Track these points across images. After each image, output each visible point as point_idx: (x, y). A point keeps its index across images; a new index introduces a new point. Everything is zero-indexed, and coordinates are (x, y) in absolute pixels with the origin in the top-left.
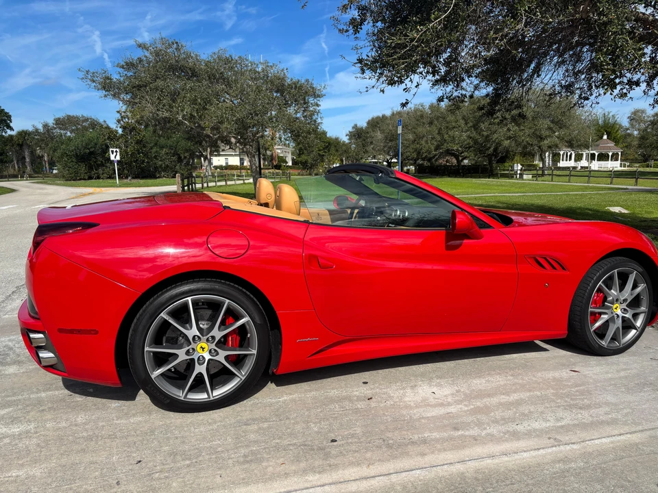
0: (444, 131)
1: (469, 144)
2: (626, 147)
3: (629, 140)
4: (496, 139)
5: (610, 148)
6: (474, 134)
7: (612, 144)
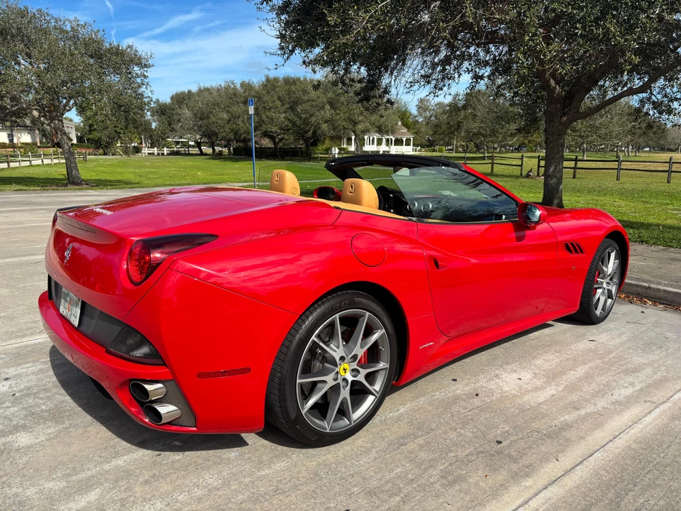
0: (261, 111)
1: (287, 126)
2: (416, 133)
3: (418, 126)
4: (315, 122)
5: (403, 134)
6: (292, 117)
7: (405, 130)
